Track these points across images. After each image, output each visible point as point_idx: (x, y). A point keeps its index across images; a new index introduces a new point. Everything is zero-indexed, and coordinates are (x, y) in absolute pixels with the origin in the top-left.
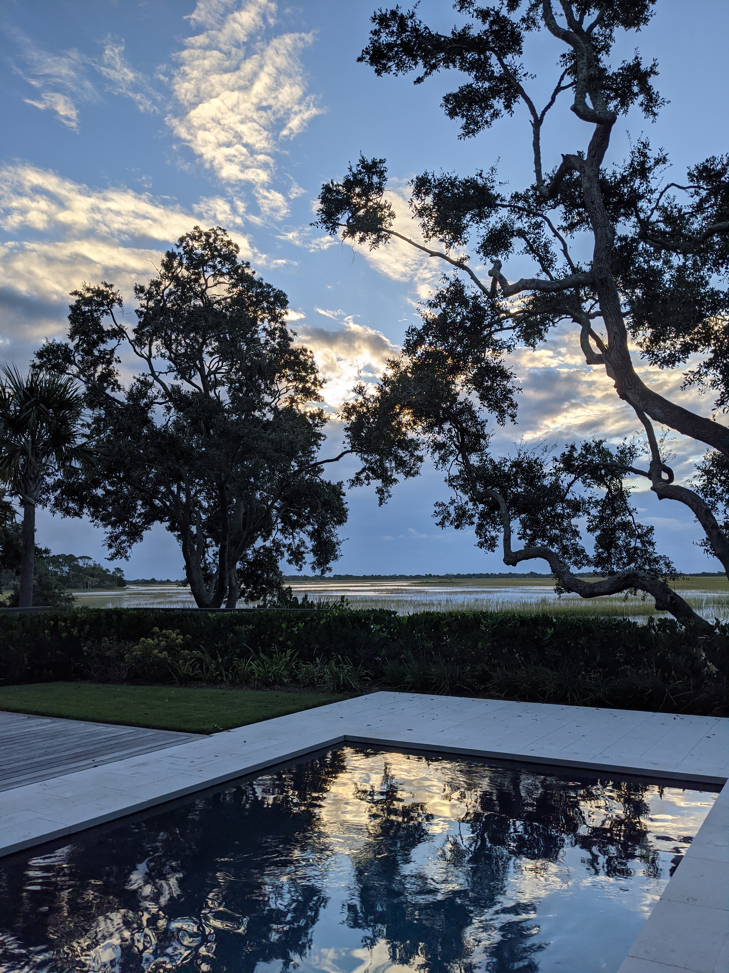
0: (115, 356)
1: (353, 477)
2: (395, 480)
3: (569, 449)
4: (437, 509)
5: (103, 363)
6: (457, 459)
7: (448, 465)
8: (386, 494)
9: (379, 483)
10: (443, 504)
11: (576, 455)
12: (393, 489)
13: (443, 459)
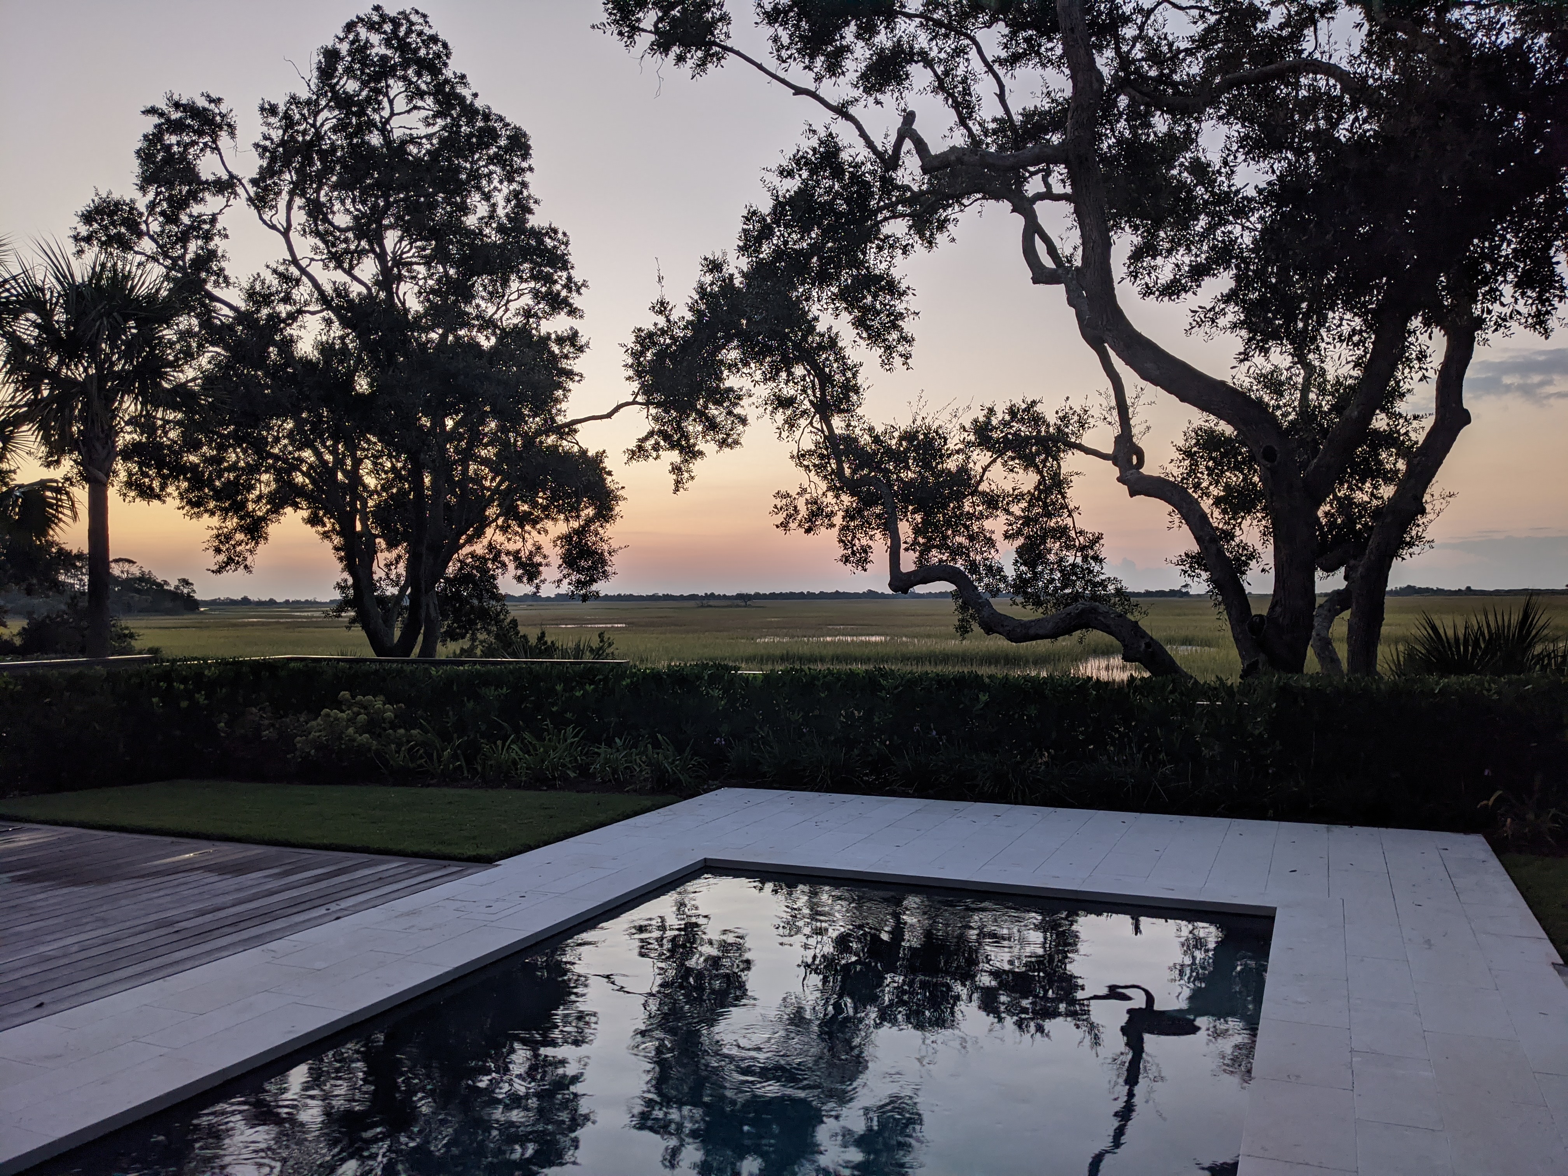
0: (219, 226)
1: (633, 445)
2: (701, 453)
3: (986, 412)
4: (780, 503)
5: (197, 237)
6: (811, 423)
7: (798, 434)
8: (686, 475)
9: (674, 456)
10: (788, 495)
11: (994, 422)
12: (697, 466)
13: (791, 423)
